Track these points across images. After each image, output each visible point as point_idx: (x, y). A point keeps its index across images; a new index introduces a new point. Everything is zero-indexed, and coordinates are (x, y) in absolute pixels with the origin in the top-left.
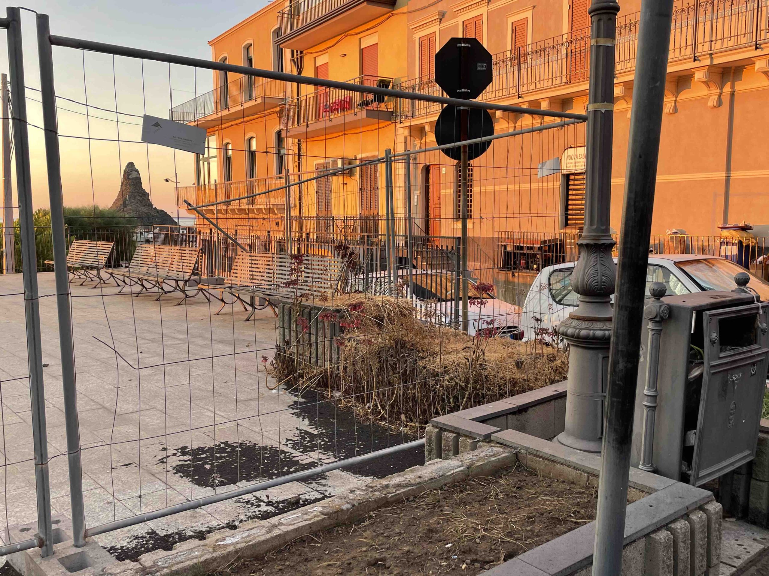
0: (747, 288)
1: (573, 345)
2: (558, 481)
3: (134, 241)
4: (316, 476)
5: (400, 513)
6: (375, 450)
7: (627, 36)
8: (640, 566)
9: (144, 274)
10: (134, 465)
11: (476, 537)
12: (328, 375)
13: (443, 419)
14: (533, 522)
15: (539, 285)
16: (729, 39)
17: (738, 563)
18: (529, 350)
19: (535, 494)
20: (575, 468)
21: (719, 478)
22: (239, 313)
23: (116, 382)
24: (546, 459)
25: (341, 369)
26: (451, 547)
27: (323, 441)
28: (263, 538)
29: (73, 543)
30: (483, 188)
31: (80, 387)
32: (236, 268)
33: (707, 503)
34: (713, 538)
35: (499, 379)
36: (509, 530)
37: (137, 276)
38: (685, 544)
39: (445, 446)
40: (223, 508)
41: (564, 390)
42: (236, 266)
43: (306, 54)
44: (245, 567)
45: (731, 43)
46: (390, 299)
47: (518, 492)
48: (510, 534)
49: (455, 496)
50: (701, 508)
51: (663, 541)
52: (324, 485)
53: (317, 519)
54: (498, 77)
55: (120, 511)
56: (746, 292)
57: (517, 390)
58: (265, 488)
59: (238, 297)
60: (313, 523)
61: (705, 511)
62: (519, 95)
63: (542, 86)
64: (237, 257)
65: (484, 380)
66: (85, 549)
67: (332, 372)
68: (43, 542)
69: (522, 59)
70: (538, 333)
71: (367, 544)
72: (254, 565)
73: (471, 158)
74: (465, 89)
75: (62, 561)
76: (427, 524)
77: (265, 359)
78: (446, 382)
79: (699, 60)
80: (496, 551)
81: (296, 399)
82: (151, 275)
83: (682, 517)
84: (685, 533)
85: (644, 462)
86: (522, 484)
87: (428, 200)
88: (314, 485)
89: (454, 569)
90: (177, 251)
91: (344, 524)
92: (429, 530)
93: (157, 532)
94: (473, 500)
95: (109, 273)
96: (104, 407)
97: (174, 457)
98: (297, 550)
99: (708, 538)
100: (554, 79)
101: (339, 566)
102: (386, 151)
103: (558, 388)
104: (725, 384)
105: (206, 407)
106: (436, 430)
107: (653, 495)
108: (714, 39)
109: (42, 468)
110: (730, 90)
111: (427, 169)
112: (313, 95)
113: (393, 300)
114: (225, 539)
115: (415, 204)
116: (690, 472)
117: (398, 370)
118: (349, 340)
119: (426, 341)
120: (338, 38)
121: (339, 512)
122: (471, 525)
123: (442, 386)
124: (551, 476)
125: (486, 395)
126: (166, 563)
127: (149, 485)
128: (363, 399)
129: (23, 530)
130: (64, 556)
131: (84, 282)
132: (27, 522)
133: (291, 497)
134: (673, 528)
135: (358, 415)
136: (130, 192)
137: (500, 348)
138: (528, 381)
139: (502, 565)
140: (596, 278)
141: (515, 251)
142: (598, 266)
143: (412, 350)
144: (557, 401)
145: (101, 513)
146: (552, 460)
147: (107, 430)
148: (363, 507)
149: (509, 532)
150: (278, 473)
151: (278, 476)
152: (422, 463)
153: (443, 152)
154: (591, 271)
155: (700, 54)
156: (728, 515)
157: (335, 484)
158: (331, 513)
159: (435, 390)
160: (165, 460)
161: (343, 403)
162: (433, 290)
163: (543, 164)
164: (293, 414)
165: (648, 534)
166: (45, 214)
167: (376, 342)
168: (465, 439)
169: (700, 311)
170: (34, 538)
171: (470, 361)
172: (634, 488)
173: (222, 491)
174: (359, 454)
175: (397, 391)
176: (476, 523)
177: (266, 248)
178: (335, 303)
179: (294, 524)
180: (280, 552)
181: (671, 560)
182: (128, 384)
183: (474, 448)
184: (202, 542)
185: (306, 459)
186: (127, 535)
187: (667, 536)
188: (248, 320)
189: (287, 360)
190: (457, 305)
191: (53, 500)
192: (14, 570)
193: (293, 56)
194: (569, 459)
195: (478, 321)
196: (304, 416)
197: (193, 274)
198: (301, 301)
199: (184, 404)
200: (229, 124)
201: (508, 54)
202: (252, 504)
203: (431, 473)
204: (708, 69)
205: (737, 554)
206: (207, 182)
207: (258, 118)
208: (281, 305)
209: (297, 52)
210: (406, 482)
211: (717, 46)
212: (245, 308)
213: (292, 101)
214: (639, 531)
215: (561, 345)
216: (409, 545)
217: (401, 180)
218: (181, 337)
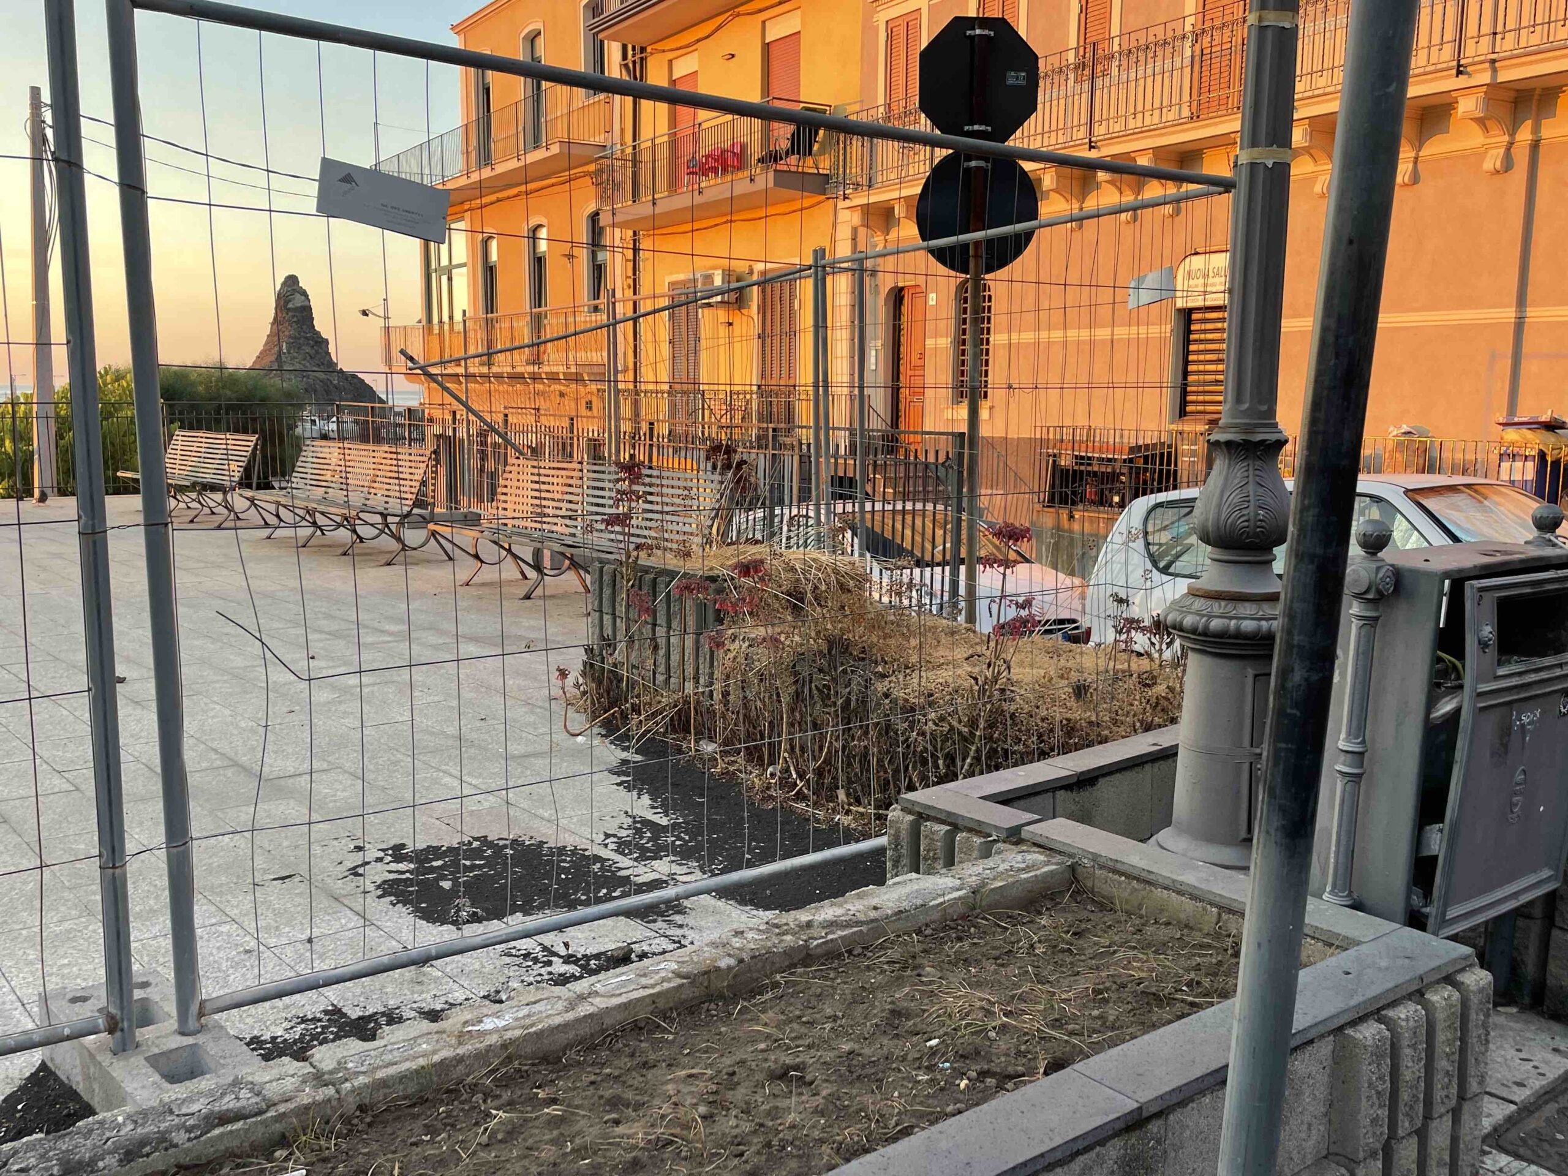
0: (1556, 537)
1: (1193, 649)
2: (1156, 922)
3: (298, 438)
4: (662, 906)
5: (836, 978)
6: (784, 857)
7: (1320, 23)
8: (1321, 1092)
9: (319, 502)
10: (297, 879)
11: (989, 1027)
12: (689, 708)
13: (922, 796)
14: (1106, 1001)
15: (1124, 530)
16: (1532, 29)
17: (1521, 1095)
18: (1102, 662)
19: (1110, 947)
20: (1194, 897)
21: (1486, 923)
22: (510, 582)
23: (261, 714)
24: (1135, 878)
25: (717, 696)
26: (937, 1045)
27: (679, 838)
28: (558, 1020)
29: (176, 1026)
30: (1015, 336)
31: (190, 726)
32: (505, 490)
33: (1462, 970)
34: (1473, 1040)
35: (1039, 722)
36: (1057, 1016)
37: (303, 504)
38: (1415, 1050)
39: (928, 851)
40: (477, 966)
41: (1174, 743)
42: (506, 486)
43: (652, 54)
44: (522, 1077)
45: (1535, 39)
46: (819, 556)
47: (1075, 942)
48: (1057, 1024)
49: (946, 947)
50: (1449, 980)
51: (1370, 1042)
52: (681, 926)
53: (666, 985)
54: (1047, 105)
55: (269, 968)
56: (1555, 545)
57: (1076, 744)
58: (560, 928)
59: (509, 551)
60: (659, 994)
61: (1456, 985)
62: (1091, 142)
63: (1140, 124)
64: (508, 468)
65: (1009, 722)
66: (200, 1039)
67: (698, 702)
68: (116, 1024)
69: (1099, 68)
70: (1122, 629)
71: (768, 1037)
72: (539, 1072)
73: (990, 269)
74: (981, 124)
75: (154, 1061)
76: (889, 1000)
77: (563, 674)
78: (930, 724)
79: (1467, 73)
80: (1030, 1056)
81: (625, 755)
82: (334, 504)
83: (1409, 997)
84: (1416, 1028)
85: (1334, 886)
86: (1083, 926)
87: (899, 360)
88: (660, 924)
89: (942, 1089)
90: (386, 455)
91: (721, 997)
92: (893, 1012)
93: (344, 1010)
94: (984, 955)
95: (247, 498)
96: (236, 764)
97: (379, 864)
98: (625, 1046)
99: (1461, 1040)
100: (1164, 110)
101: (711, 1079)
102: (815, 251)
103: (1163, 738)
104: (1505, 731)
105: (444, 767)
106: (910, 818)
107: (1352, 952)
108: (1500, 29)
109: (114, 874)
110: (1530, 137)
111: (897, 296)
112: (666, 138)
113: (825, 558)
114: (481, 1021)
115: (873, 367)
116: (1427, 910)
117: (833, 699)
118: (734, 638)
119: (892, 642)
120: (720, 20)
121: (711, 972)
122: (978, 1004)
123: (923, 734)
124: (1143, 912)
125: (1012, 753)
126: (362, 1065)
127: (327, 918)
128: (761, 759)
129: (74, 1000)
130: (156, 1051)
131: (196, 516)
132: (84, 985)
133: (614, 947)
134: (1390, 1018)
135: (750, 789)
136: (290, 337)
137: (1043, 659)
138: (1098, 725)
139: (1038, 1083)
140: (1245, 512)
141: (1076, 468)
142: (1251, 488)
143: (863, 659)
144: (1157, 765)
145: (231, 971)
146: (1146, 880)
147: (244, 809)
148: (760, 965)
149: (1056, 1020)
150: (589, 899)
151: (587, 903)
152: (881, 881)
153: (933, 255)
154: (1236, 498)
155: (1470, 60)
156: (1503, 1001)
157: (703, 923)
158: (695, 975)
159: (907, 740)
160: (361, 871)
161: (721, 765)
162: (907, 545)
163: (1140, 280)
164: (618, 784)
165: (1341, 1028)
166: (119, 377)
167: (788, 643)
168: (969, 835)
169: (1459, 581)
170: (97, 1014)
171: (980, 683)
172: (1313, 938)
173: (474, 931)
174: (750, 865)
175: (831, 743)
176: (988, 1000)
177: (565, 450)
178: (706, 563)
179: (621, 994)
180: (593, 1048)
181: (1385, 1082)
182: (287, 720)
183: (986, 852)
184: (434, 1026)
185: (644, 873)
186: (284, 1015)
187: (1379, 1033)
188: (528, 597)
189: (608, 677)
190: (955, 574)
191: (136, 944)
192: (57, 1079)
193: (625, 56)
194: (1180, 878)
195: (998, 600)
196: (641, 790)
197: (418, 503)
198: (637, 558)
199: (400, 761)
200: (493, 198)
201: (1071, 57)
202: (536, 960)
203: (899, 900)
204: (1485, 93)
205: (1519, 1077)
206: (446, 318)
207: (553, 185)
208: (598, 565)
209: (634, 48)
210: (847, 918)
211: (1506, 44)
212: (522, 573)
213: (623, 151)
214: (1320, 1022)
215: (1167, 655)
216: (852, 1039)
217: (844, 318)
218: (393, 628)
